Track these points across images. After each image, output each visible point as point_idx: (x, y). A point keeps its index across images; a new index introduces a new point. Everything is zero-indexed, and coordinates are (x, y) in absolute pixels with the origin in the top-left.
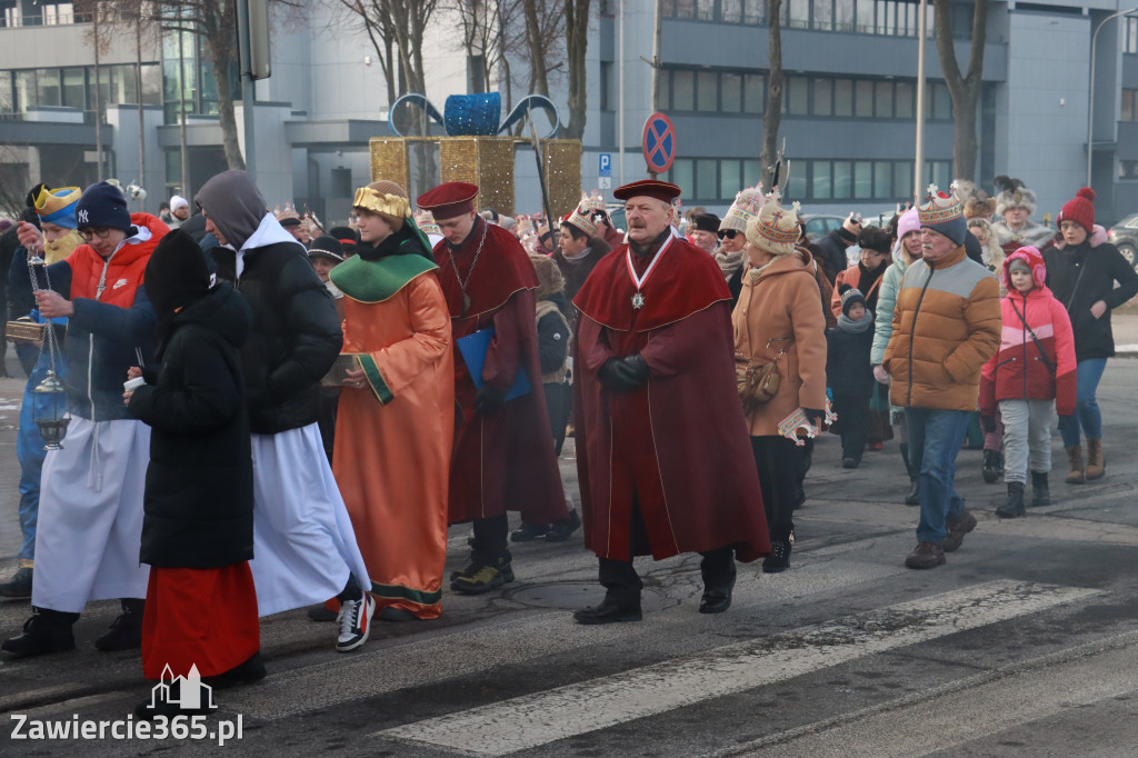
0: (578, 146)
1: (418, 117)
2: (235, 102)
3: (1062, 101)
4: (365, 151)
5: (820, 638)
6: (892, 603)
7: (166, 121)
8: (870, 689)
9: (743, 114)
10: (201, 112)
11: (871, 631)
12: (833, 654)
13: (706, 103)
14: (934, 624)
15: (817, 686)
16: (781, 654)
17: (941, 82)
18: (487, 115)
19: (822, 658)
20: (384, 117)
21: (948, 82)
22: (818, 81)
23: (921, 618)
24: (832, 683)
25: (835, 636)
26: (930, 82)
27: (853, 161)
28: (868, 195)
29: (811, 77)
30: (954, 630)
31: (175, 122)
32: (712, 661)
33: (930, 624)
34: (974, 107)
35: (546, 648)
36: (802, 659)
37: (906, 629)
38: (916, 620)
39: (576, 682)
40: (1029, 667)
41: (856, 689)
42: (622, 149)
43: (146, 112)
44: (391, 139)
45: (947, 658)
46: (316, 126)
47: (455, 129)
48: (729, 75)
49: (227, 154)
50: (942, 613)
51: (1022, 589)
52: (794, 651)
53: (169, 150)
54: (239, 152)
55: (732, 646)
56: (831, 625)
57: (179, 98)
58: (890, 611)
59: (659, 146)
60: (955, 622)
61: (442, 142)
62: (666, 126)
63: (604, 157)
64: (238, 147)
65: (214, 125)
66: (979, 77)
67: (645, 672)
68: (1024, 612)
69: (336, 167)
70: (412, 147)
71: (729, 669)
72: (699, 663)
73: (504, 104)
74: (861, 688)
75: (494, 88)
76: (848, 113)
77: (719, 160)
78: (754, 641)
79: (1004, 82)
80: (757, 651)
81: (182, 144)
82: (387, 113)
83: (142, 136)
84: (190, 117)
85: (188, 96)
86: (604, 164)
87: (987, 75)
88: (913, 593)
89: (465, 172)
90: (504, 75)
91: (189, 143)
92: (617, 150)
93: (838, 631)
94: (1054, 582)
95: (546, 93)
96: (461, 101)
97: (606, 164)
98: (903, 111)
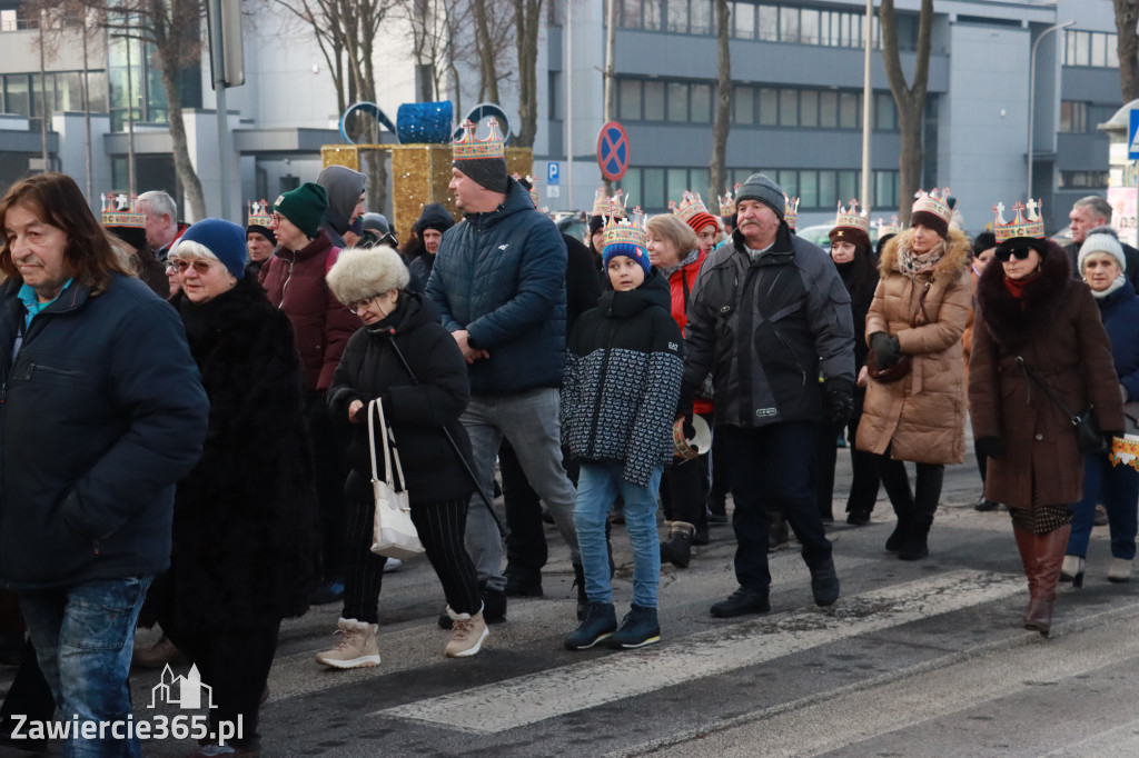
0: (529, 154)
1: (369, 125)
2: (184, 110)
3: (1003, 112)
4: (316, 159)
5: (793, 624)
6: (860, 592)
7: (112, 129)
8: (845, 670)
9: (689, 123)
10: (148, 119)
11: (842, 616)
12: (807, 638)
13: (654, 113)
14: (901, 611)
15: (793, 668)
16: (756, 639)
17: (887, 93)
18: (439, 124)
19: (796, 642)
20: (334, 125)
21: (894, 92)
22: (764, 91)
23: (888, 605)
24: (806, 665)
25: (807, 622)
26: (876, 93)
27: (798, 171)
28: (813, 204)
29: (756, 87)
30: (920, 616)
31: (121, 129)
32: (691, 645)
33: (897, 611)
34: (920, 118)
35: (531, 634)
36: (778, 643)
37: (874, 615)
38: (884, 607)
39: (563, 665)
40: (993, 649)
41: (831, 670)
42: (570, 158)
43: (93, 120)
44: (343, 147)
45: (915, 642)
46: (265, 134)
47: (406, 138)
48: (676, 85)
49: (176, 161)
50: (908, 600)
51: (983, 578)
52: (770, 636)
53: (116, 157)
54: (188, 160)
55: (710, 632)
56: (803, 612)
57: (126, 105)
58: (858, 599)
59: (613, 154)
60: (921, 608)
61: (395, 150)
62: (619, 135)
63: (552, 166)
64: (187, 154)
65: (163, 133)
66: (925, 88)
67: (628, 656)
68: (986, 600)
69: (284, 175)
70: (363, 155)
71: (709, 652)
72: (680, 647)
73: (455, 112)
74: (835, 669)
75: (443, 98)
76: (794, 122)
77: (666, 169)
78: (731, 627)
79: (945, 93)
80: (734, 637)
81: (130, 152)
82: (337, 122)
83: (89, 144)
84: (137, 125)
85: (135, 104)
86: (552, 173)
87: (932, 87)
88: (880, 582)
89: (417, 179)
90: (453, 84)
91: (137, 151)
92: (565, 159)
93: (810, 617)
94: (1013, 572)
95: (497, 102)
96: (414, 110)
97: (555, 173)
98: (847, 121)
